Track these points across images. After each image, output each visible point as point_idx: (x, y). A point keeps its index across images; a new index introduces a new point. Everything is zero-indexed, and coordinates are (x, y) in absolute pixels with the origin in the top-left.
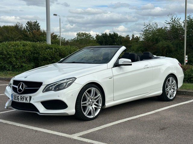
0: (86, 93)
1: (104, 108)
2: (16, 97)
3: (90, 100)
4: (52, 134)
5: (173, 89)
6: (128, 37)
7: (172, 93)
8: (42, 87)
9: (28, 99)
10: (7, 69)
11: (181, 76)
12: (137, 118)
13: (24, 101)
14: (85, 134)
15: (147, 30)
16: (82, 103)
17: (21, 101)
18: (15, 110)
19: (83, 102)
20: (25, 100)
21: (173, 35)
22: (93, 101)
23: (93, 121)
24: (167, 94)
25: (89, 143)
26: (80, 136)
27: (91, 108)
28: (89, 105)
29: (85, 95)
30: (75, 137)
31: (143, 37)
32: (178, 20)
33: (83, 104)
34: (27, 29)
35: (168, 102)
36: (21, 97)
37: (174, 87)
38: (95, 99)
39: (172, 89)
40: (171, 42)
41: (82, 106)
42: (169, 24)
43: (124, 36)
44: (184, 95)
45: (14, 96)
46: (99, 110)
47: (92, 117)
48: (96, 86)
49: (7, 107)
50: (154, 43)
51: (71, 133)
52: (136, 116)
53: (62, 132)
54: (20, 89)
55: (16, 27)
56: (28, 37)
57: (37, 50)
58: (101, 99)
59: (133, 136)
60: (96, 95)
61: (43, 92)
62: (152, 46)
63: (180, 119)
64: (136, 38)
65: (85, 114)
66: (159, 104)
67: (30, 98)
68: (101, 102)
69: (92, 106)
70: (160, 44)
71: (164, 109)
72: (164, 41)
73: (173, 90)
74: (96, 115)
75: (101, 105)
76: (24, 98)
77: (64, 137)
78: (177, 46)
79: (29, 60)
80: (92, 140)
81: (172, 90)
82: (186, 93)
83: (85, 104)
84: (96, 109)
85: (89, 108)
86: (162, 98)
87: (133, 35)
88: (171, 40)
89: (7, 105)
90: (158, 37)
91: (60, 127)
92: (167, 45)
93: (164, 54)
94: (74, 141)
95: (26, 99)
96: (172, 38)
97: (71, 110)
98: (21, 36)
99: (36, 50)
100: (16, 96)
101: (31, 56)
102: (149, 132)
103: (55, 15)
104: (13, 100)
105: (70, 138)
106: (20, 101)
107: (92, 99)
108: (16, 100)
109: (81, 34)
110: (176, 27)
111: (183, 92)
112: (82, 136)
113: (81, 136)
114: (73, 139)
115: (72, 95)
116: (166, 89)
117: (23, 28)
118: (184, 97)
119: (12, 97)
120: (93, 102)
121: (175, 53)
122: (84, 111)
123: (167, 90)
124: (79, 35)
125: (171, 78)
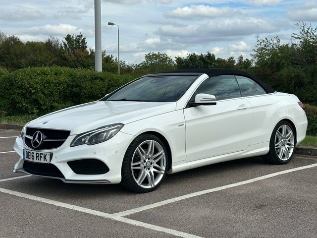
0: (139, 148)
1: (169, 173)
2: (30, 154)
3: (147, 160)
4: (82, 212)
5: (288, 144)
6: (231, 60)
7: (285, 150)
8: (70, 139)
9: (48, 157)
10: (30, 112)
11: (303, 123)
12: (222, 190)
13: (42, 161)
14: (134, 214)
15: (263, 49)
16: (132, 164)
17: (38, 161)
18: (30, 175)
19: (134, 162)
20: (42, 159)
21: (305, 57)
22: (151, 161)
23: (150, 193)
24: (278, 153)
25: (138, 226)
26: (126, 217)
27: (147, 172)
28: (145, 167)
29: (137, 151)
30: (118, 217)
31: (256, 60)
32: (312, 31)
33: (134, 166)
34: (65, 47)
35: (278, 166)
36: (37, 153)
37: (289, 141)
38: (155, 159)
39: (286, 144)
40: (304, 69)
41: (133, 170)
42: (298, 39)
43: (225, 59)
44: (309, 155)
45: (27, 152)
46: (162, 176)
47: (149, 187)
48: (156, 138)
49: (16, 170)
50: (274, 70)
51: (112, 212)
52: (221, 187)
53: (99, 210)
54: (36, 142)
55: (49, 44)
56: (67, 61)
57: (77, 81)
58: (165, 158)
59: (210, 218)
60: (156, 151)
61: (71, 146)
62: (271, 75)
63: (292, 192)
64: (245, 62)
65: (137, 182)
66: (263, 168)
67: (51, 155)
68: (165, 163)
69: (149, 169)
70: (284, 72)
71: (268, 176)
72: (291, 68)
73: (289, 146)
74: (156, 184)
75: (164, 168)
76: (41, 155)
77: (101, 217)
78: (313, 76)
79: (64, 98)
80: (143, 222)
81: (287, 146)
82: (311, 152)
83: (139, 165)
84: (156, 175)
85: (144, 173)
86: (270, 159)
87: (241, 57)
88: (302, 65)
89: (16, 166)
90: (281, 61)
91: (97, 201)
92: (296, 74)
93: (291, 89)
94: (115, 223)
95: (45, 157)
96: (304, 62)
97: (114, 176)
98: (56, 59)
99: (75, 81)
100: (29, 152)
101: (68, 91)
102: (237, 211)
103: (110, 24)
104: (26, 159)
105: (109, 219)
106: (35, 160)
107: (149, 159)
108: (29, 158)
109: (152, 55)
110: (311, 43)
111: (306, 149)
112: (130, 217)
113: (128, 216)
114: (114, 220)
115: (116, 152)
116: (276, 145)
117: (59, 46)
118: (307, 158)
119: (24, 155)
120: (152, 163)
121: (310, 87)
122: (137, 178)
123: (278, 146)
124: (148, 57)
125: (284, 127)
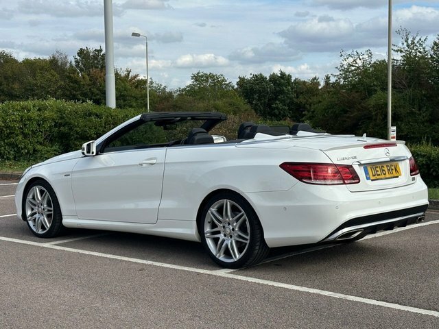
6: (315, 82)
32: (420, 42)
34: (77, 66)
42: (399, 52)
43: (307, 80)
55: (53, 61)
56: (79, 85)
62: (359, 103)
64: (333, 83)
69: (42, 215)
79: (51, 139)
87: (328, 78)
96: (404, 86)
98: (63, 83)
99: (64, 118)
101: (55, 130)
103: (134, 34)
107: (41, 205)
109: (202, 76)
110: (417, 59)
117: (68, 65)
124: (197, 78)
